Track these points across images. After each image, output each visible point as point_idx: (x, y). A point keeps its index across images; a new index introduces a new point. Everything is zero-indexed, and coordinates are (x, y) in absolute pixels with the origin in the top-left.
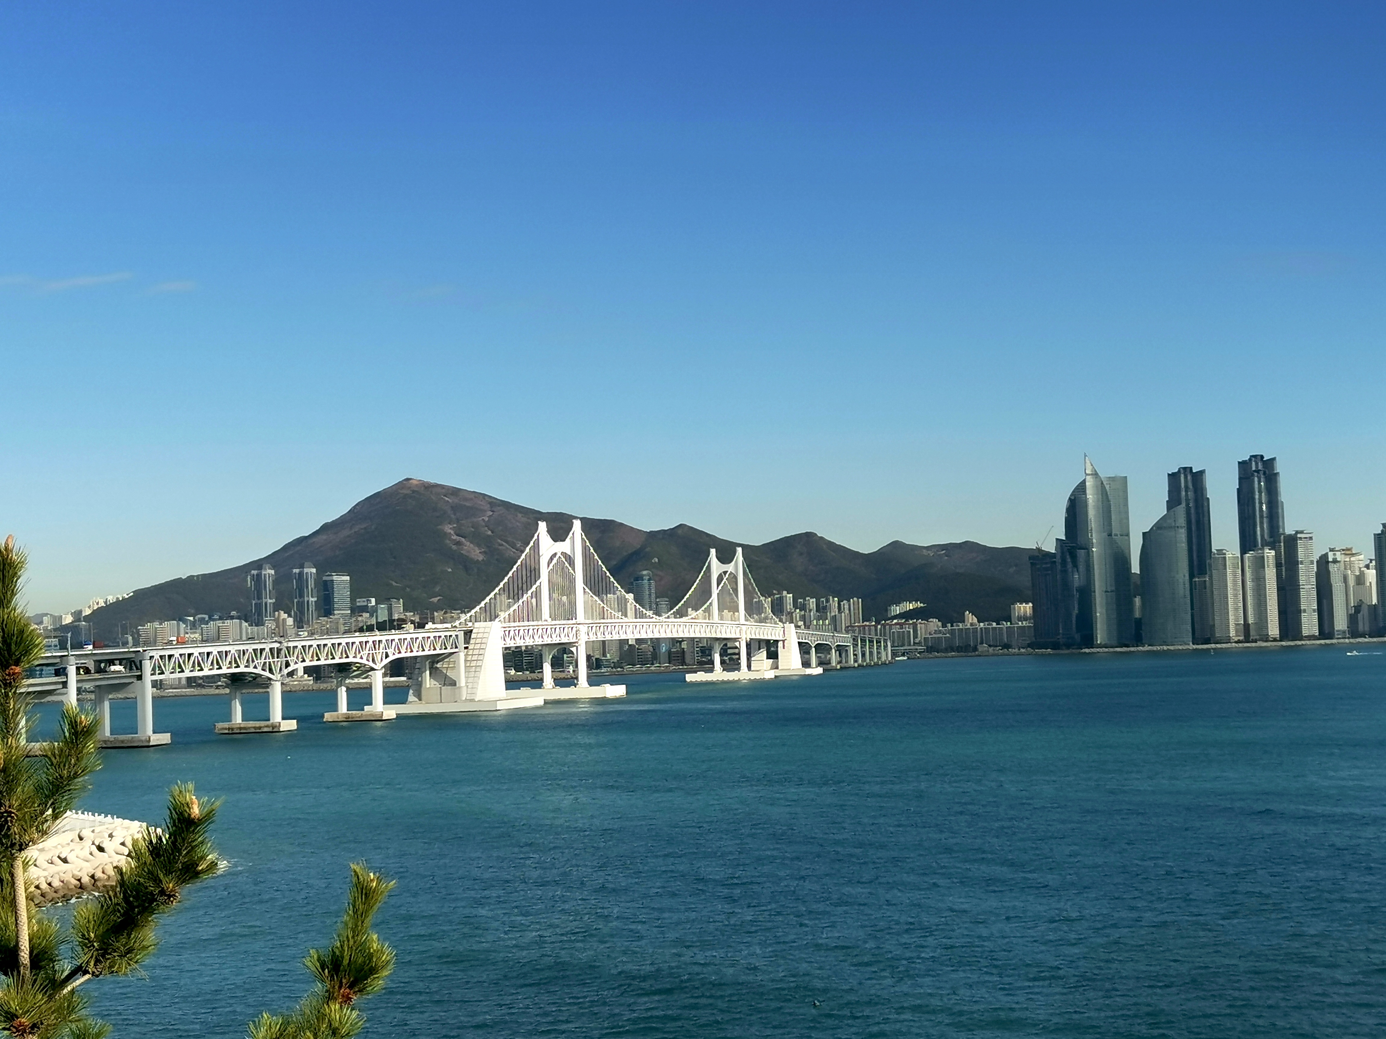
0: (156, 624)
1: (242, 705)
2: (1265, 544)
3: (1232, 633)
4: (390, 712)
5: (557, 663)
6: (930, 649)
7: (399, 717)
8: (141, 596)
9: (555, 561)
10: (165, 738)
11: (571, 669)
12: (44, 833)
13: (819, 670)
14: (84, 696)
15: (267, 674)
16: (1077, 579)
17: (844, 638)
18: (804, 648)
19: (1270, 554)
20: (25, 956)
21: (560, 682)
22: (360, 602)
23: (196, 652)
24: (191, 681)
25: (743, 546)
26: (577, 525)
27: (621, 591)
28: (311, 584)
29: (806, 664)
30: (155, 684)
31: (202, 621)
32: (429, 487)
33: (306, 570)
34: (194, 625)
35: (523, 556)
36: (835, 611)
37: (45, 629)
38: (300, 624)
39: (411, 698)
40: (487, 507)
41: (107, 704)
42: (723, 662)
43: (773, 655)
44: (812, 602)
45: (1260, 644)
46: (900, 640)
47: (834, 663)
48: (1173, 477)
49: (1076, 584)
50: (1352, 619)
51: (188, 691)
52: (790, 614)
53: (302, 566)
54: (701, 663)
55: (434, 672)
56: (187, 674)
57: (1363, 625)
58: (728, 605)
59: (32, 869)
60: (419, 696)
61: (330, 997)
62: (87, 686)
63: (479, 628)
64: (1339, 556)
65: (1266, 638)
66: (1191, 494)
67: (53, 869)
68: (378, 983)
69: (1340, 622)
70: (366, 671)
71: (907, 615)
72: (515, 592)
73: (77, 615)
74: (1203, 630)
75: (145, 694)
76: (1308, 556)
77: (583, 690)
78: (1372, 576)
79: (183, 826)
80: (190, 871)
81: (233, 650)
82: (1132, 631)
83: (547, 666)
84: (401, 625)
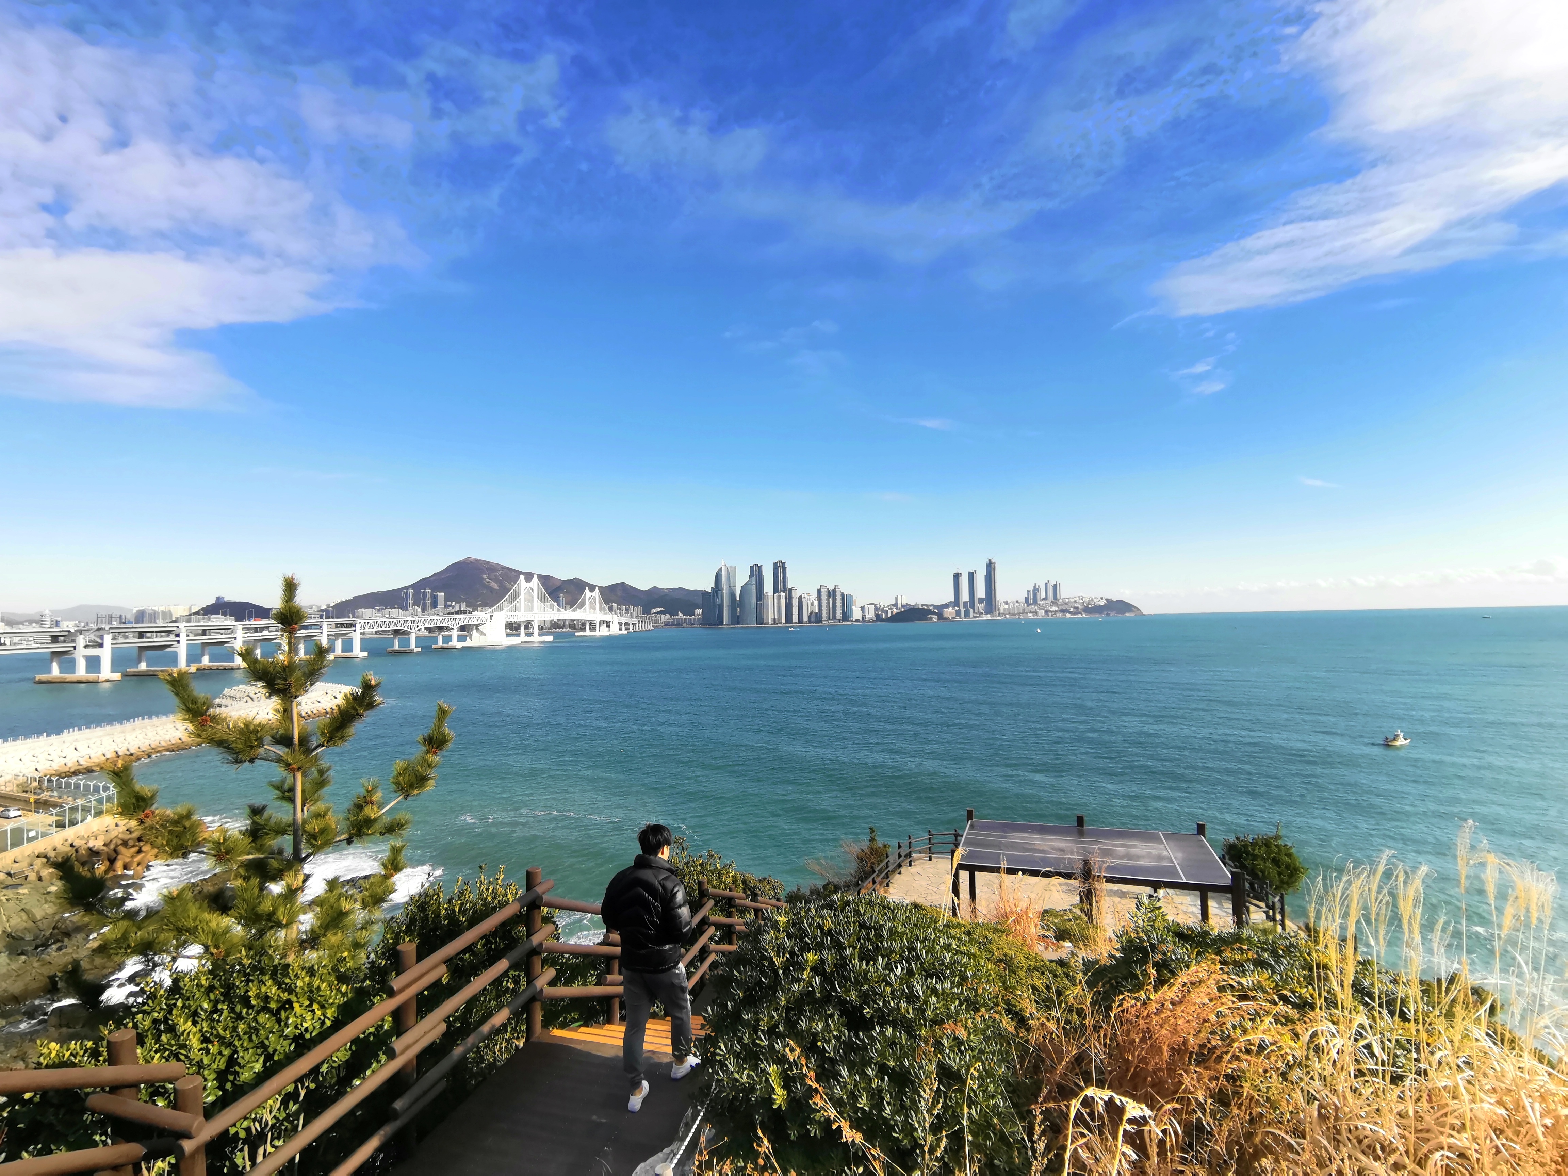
0: (363, 610)
1: (398, 641)
2: (782, 591)
3: (770, 621)
4: (460, 645)
5: (526, 628)
6: (666, 625)
7: (463, 647)
9: (526, 590)
10: (363, 655)
11: (531, 630)
12: (306, 691)
13: (625, 632)
14: (330, 637)
15: (409, 630)
16: (718, 601)
17: (635, 621)
18: (620, 624)
19: (783, 594)
20: (296, 741)
21: (527, 635)
22: (448, 603)
23: (379, 621)
24: (377, 632)
25: (598, 586)
26: (535, 577)
27: (552, 601)
28: (429, 596)
29: (621, 630)
30: (361, 633)
31: (383, 609)
32: (477, 560)
34: (379, 610)
35: (514, 588)
36: (632, 611)
37: (310, 611)
38: (423, 610)
39: (468, 640)
41: (340, 641)
42: (590, 629)
43: (608, 626)
44: (624, 608)
45: (779, 625)
46: (656, 621)
47: (631, 629)
48: (751, 567)
49: (717, 603)
50: (809, 617)
51: (376, 636)
52: (615, 611)
53: (425, 589)
54: (581, 629)
55: (477, 629)
56: (375, 629)
57: (813, 619)
58: (592, 608)
60: (471, 639)
61: (428, 752)
62: (331, 634)
63: (496, 615)
64: (806, 596)
65: (781, 623)
66: (757, 574)
68: (450, 745)
69: (806, 618)
70: (450, 629)
71: (657, 613)
72: (510, 601)
73: (328, 606)
74: (760, 620)
75: (356, 637)
76: (795, 595)
77: (536, 638)
78: (816, 603)
79: (368, 687)
80: (371, 706)
81: (395, 621)
82: (736, 620)
83: (522, 629)
84: (465, 612)
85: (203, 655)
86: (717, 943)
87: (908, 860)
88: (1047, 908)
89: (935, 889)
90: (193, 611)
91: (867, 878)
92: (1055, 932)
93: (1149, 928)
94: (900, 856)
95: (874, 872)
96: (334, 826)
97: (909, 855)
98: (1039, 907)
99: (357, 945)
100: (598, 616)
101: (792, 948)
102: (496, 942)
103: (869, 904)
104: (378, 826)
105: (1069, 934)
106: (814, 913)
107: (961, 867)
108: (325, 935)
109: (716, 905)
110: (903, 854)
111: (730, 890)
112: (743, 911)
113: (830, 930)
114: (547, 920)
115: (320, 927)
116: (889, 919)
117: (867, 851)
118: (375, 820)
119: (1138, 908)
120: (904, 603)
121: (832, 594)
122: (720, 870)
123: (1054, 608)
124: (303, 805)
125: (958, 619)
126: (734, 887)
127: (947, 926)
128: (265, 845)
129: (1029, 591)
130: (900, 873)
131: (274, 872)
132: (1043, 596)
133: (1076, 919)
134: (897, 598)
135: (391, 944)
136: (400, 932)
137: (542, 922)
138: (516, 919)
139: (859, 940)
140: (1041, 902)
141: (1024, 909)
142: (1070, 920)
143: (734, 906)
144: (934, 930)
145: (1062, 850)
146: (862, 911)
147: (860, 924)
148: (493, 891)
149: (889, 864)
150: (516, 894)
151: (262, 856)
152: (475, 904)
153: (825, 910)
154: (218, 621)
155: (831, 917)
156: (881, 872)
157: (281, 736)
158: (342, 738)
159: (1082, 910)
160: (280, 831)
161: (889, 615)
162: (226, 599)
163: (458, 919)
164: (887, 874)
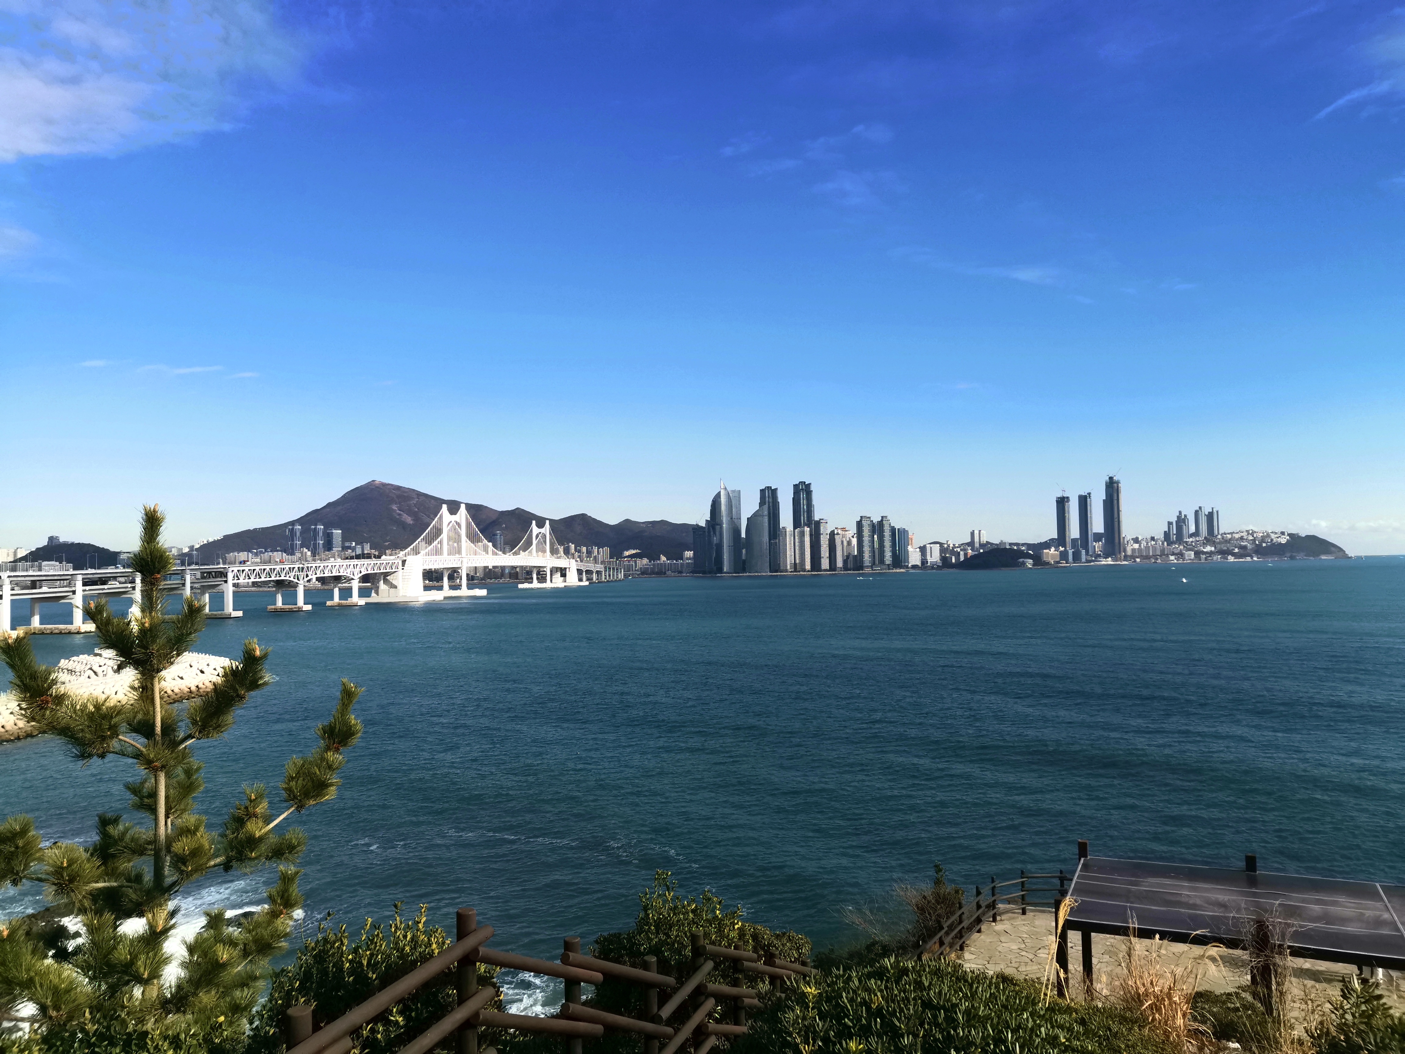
0: (236, 554)
1: (282, 596)
2: (805, 525)
3: (788, 567)
4: (362, 602)
5: (451, 578)
6: (643, 573)
7: (366, 604)
8: (227, 538)
9: (451, 525)
10: (240, 614)
11: (458, 581)
12: (172, 663)
13: (587, 583)
14: (195, 591)
15: (296, 580)
16: (715, 540)
17: (600, 567)
18: (580, 572)
19: (807, 530)
20: (158, 729)
21: (453, 587)
22: (347, 544)
23: (257, 568)
24: (254, 584)
25: (550, 520)
26: (463, 506)
27: (485, 541)
28: (321, 534)
29: (580, 580)
30: (234, 585)
31: (261, 552)
32: (384, 485)
33: (318, 527)
34: (256, 554)
35: (434, 522)
36: (596, 553)
37: (173, 555)
38: (314, 555)
39: (373, 594)
40: (415, 496)
41: (207, 596)
42: (538, 578)
43: (564, 575)
44: (584, 549)
45: (802, 573)
46: (628, 569)
47: (594, 579)
48: (762, 491)
49: (715, 542)
50: (845, 562)
51: (253, 589)
52: (573, 554)
53: (316, 525)
54: (526, 579)
55: (386, 581)
56: (252, 580)
57: (850, 565)
58: (541, 549)
59: (163, 682)
60: (377, 593)
61: (328, 749)
62: (196, 585)
63: (410, 559)
64: (840, 531)
65: (804, 570)
66: (771, 500)
67: (174, 683)
68: (355, 741)
69: (840, 563)
70: (350, 580)
71: (631, 556)
72: (429, 541)
73: (192, 548)
74: (775, 565)
75: (229, 590)
76: (825, 531)
77: (464, 592)
78: (854, 541)
79: (251, 661)
80: (254, 685)
81: (278, 568)
82: (741, 566)
83: (446, 579)
84: (368, 556)
85: (32, 614)
86: (717, 1021)
87: (991, 913)
88: (1200, 989)
89: (1031, 956)
90: (19, 556)
91: (931, 936)
92: (1214, 1026)
93: (1363, 1027)
94: (979, 907)
95: (941, 928)
96: (207, 846)
97: (992, 906)
98: (1187, 988)
99: (236, 1009)
100: (547, 561)
101: (827, 1032)
102: (417, 1007)
103: (935, 974)
104: (263, 848)
105: (1236, 1031)
106: (857, 983)
107: (1069, 925)
108: (195, 994)
109: (715, 968)
110: (983, 904)
111: (736, 948)
112: (754, 978)
113: (880, 1009)
114: (485, 981)
115: (190, 981)
116: (965, 996)
117: (930, 898)
118: (261, 839)
119: (1344, 996)
120: (984, 540)
121: (878, 528)
122: (721, 920)
123: (1209, 549)
124: (167, 817)
125: (1064, 564)
126: (741, 943)
127: (1051, 1009)
128: (117, 868)
129: (1170, 524)
130: (979, 931)
131: (130, 905)
132: (1192, 529)
133: (1246, 1007)
134: (972, 534)
135: (282, 1005)
136: (293, 989)
137: (478, 984)
138: (444, 978)
139: (922, 1024)
140: (1191, 980)
141: (1166, 990)
142: (1237, 1010)
143: (741, 971)
144: (1032, 1014)
145: (1223, 906)
146: (926, 984)
147: (923, 1001)
148: (412, 939)
149: (964, 917)
150: (444, 943)
151: (115, 884)
152: (389, 956)
153: (873, 981)
154: (51, 568)
155: (881, 991)
156: (951, 928)
157: (139, 722)
158: (218, 728)
159: (1255, 995)
160: (139, 850)
161: (962, 558)
162: (61, 540)
163: (366, 975)
164: (960, 931)
